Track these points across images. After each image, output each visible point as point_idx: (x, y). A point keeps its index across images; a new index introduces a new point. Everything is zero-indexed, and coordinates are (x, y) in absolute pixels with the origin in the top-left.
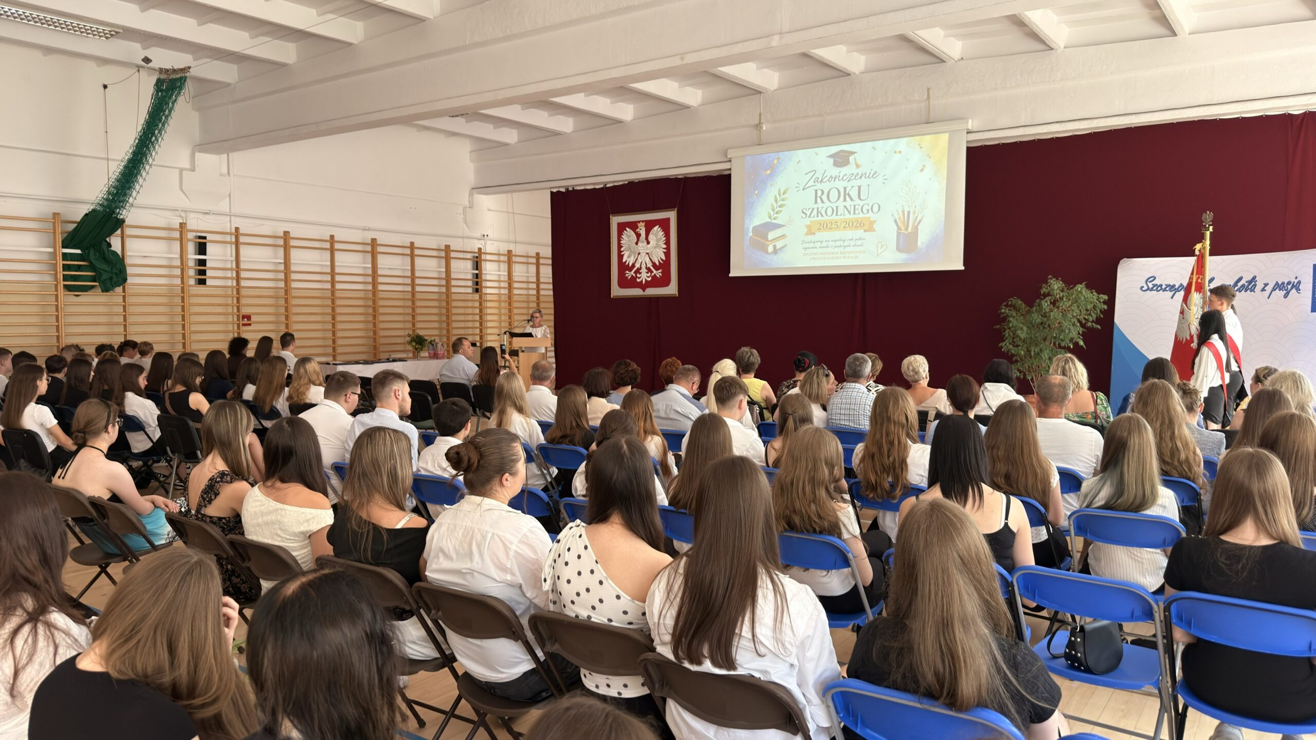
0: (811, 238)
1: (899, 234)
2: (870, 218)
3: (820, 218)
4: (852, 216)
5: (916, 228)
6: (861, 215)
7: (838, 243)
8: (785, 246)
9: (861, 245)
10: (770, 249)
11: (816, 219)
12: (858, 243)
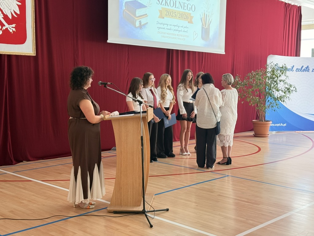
0: (161, 20)
1: (202, 28)
2: (190, 14)
3: (167, 7)
4: (183, 10)
5: (209, 25)
6: (187, 11)
7: (176, 28)
8: (147, 23)
9: (187, 32)
10: (137, 24)
11: (164, 7)
12: (186, 29)
